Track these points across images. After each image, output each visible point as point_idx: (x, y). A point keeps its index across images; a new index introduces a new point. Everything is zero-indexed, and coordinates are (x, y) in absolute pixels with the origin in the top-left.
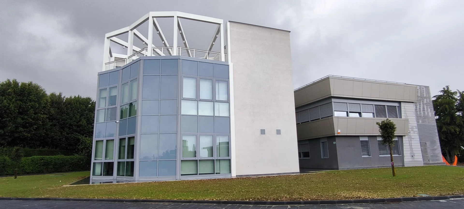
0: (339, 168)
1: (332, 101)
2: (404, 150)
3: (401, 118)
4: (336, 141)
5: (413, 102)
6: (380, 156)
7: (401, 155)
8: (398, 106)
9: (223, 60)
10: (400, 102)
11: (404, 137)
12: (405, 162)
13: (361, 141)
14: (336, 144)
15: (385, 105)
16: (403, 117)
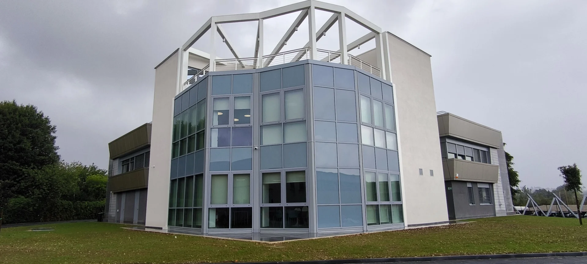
0: (456, 217)
1: (447, 141)
2: (495, 199)
3: (491, 164)
4: (451, 187)
5: (496, 148)
6: (480, 205)
7: (492, 204)
8: (487, 152)
9: (385, 78)
10: (488, 147)
11: (494, 185)
12: (496, 211)
13: (468, 187)
14: (452, 190)
15: (479, 150)
16: (492, 163)
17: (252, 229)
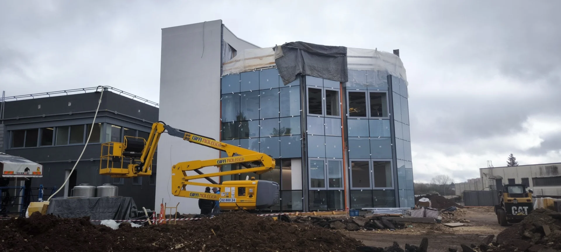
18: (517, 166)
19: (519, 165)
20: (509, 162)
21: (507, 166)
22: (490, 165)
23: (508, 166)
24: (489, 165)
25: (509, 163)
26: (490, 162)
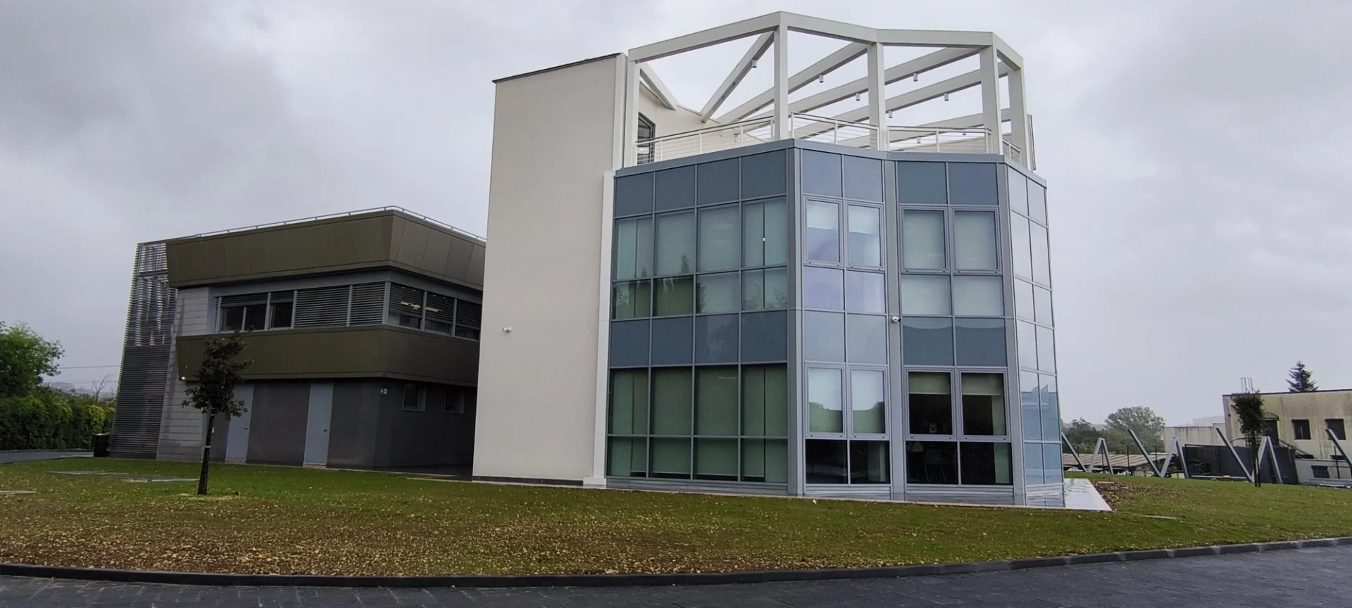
17: (891, 485)
18: (1314, 391)
19: (1318, 389)
20: (1295, 381)
21: (1289, 391)
22: (1248, 387)
23: (1292, 392)
24: (1246, 389)
25: (1293, 385)
26: (1247, 380)
